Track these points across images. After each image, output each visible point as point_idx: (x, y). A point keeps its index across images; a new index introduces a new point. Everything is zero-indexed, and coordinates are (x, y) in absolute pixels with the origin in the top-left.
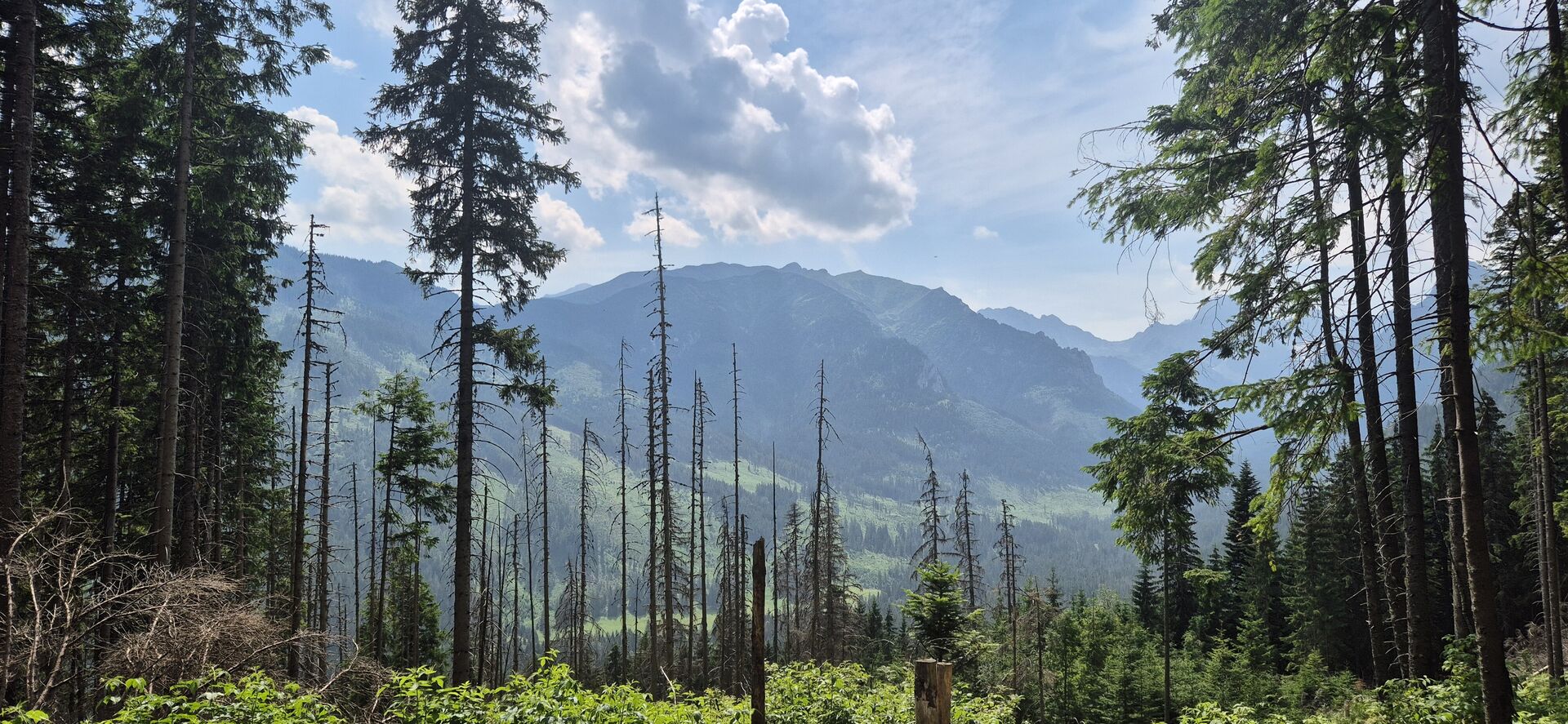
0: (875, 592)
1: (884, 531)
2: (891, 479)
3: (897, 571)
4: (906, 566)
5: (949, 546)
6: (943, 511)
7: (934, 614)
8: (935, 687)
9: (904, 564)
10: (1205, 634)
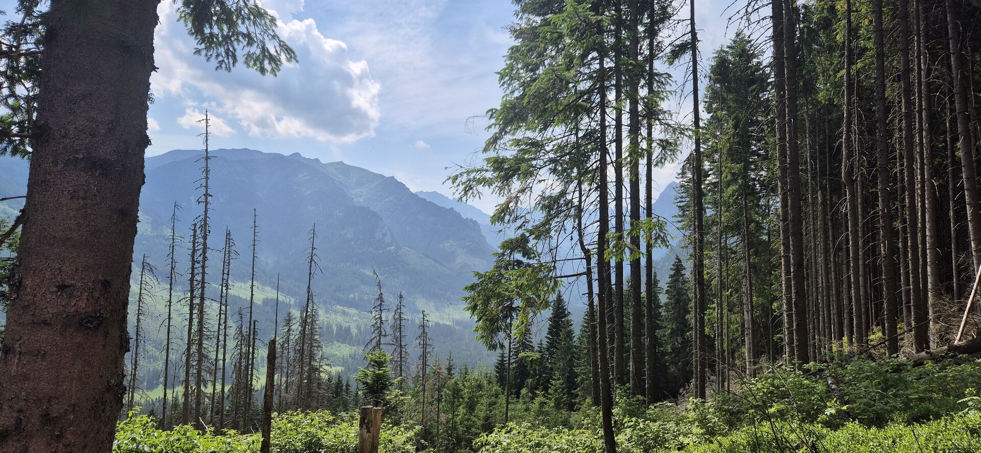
0: (339, 369)
1: (348, 330)
2: (355, 296)
3: (355, 355)
4: (361, 352)
5: (389, 339)
6: (387, 317)
7: (374, 381)
8: (371, 422)
9: (359, 350)
10: (533, 389)
